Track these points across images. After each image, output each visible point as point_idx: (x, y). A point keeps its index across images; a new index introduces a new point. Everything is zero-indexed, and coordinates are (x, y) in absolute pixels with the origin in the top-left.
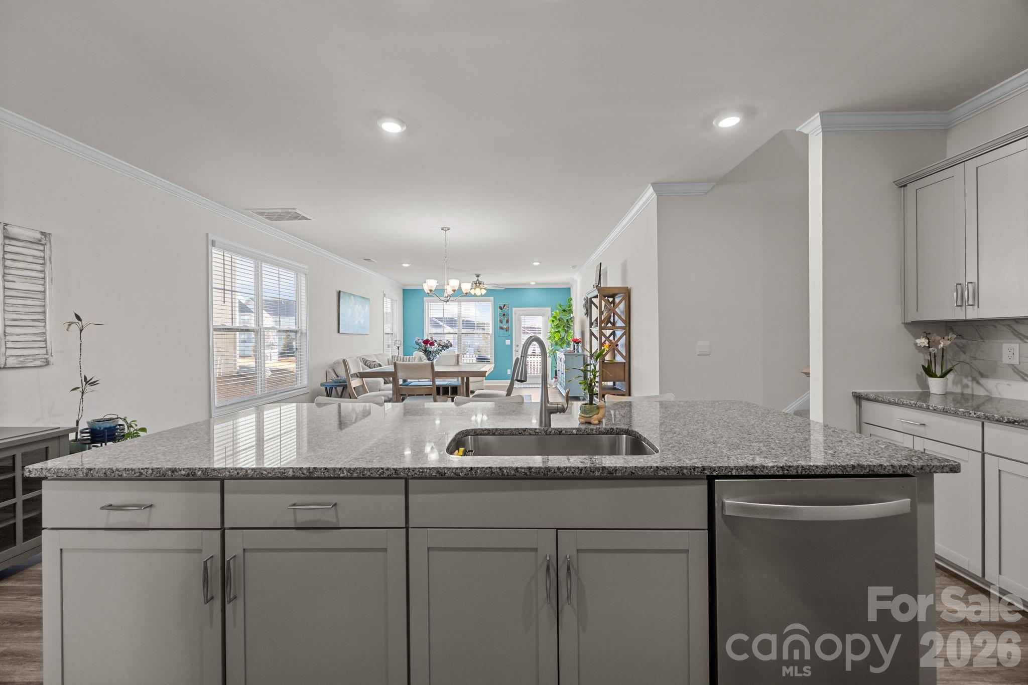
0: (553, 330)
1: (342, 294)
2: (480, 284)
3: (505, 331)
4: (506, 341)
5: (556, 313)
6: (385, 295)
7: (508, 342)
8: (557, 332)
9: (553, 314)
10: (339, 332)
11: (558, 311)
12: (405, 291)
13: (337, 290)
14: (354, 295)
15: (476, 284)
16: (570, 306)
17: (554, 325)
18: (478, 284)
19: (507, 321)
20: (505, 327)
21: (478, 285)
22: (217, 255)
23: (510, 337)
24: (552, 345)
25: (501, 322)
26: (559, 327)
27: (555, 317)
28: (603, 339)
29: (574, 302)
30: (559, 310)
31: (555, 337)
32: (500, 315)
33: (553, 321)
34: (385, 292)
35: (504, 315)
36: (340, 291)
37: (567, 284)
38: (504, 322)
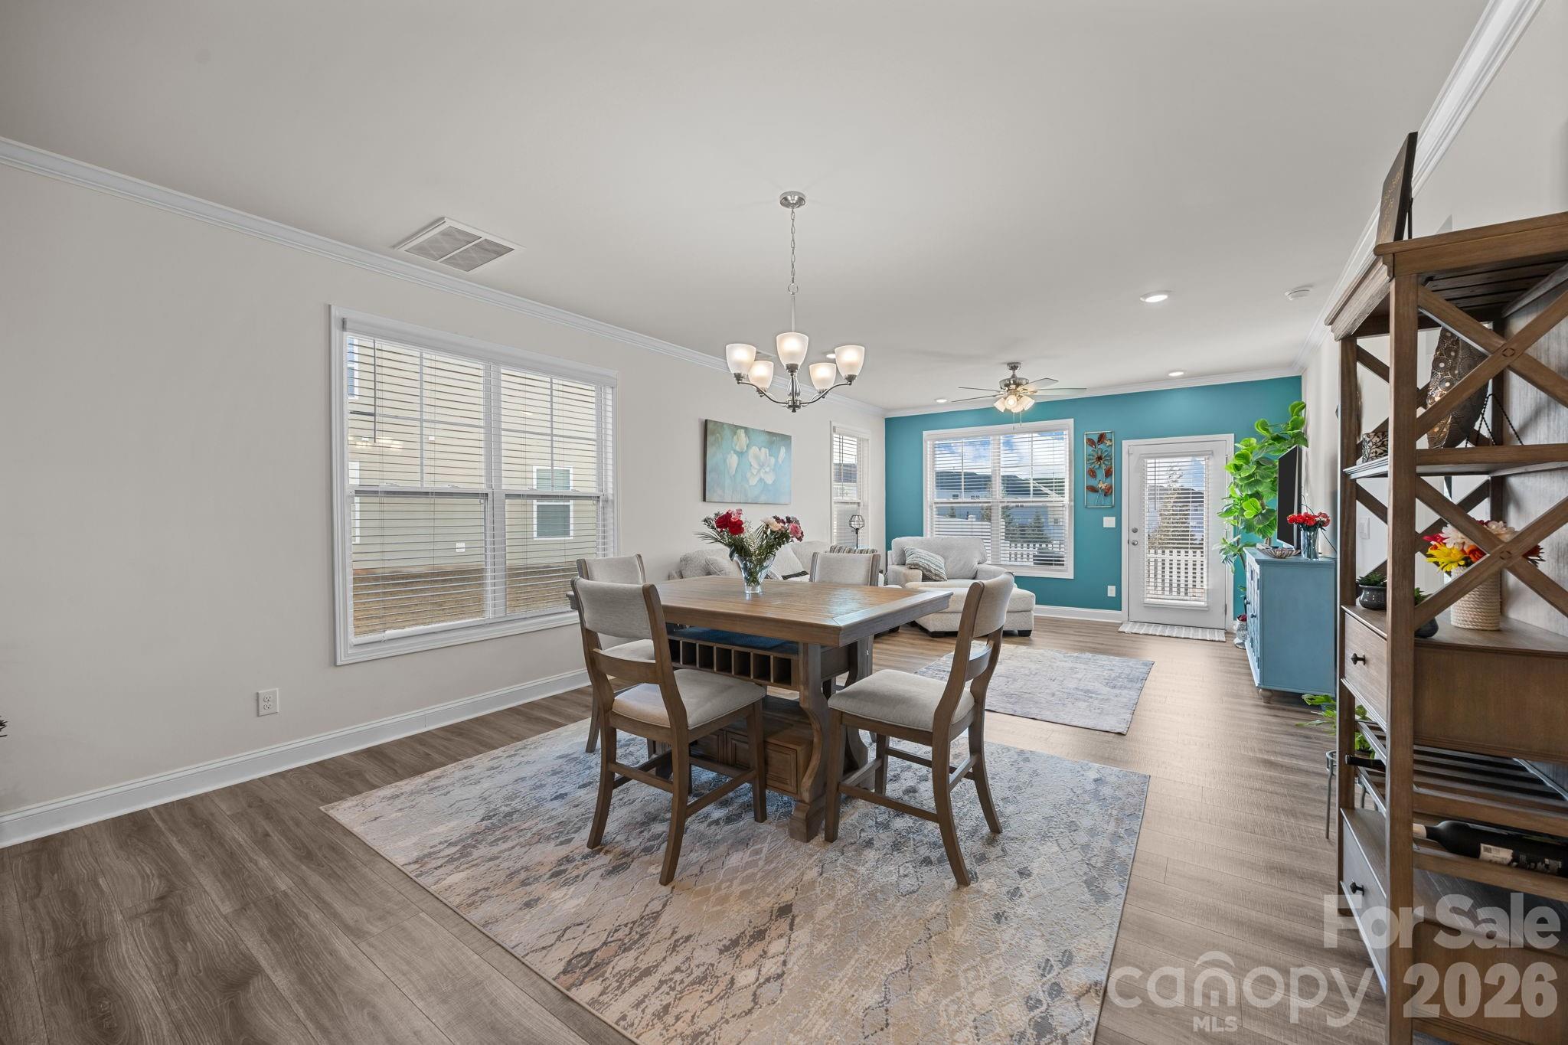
0: (1237, 490)
1: (710, 426)
2: (1018, 385)
3: (1102, 496)
4: (1105, 518)
5: (1248, 445)
6: (834, 427)
7: (1109, 522)
8: (1251, 496)
9: (1239, 449)
10: (704, 500)
11: (1254, 441)
12: (889, 422)
13: (700, 419)
14: (746, 429)
15: (1007, 385)
16: (1299, 424)
17: (1242, 479)
18: (1013, 385)
19: (1108, 474)
20: (1102, 486)
21: (1013, 387)
22: (353, 347)
23: (1116, 510)
24: (1236, 532)
25: (1092, 473)
26: (1257, 482)
27: (1244, 457)
28: (1424, 517)
29: (1310, 414)
30: (1260, 438)
31: (1242, 510)
32: (1088, 460)
33: (1237, 468)
34: (833, 424)
35: (1099, 458)
36: (706, 421)
37: (1291, 364)
38: (1101, 474)
